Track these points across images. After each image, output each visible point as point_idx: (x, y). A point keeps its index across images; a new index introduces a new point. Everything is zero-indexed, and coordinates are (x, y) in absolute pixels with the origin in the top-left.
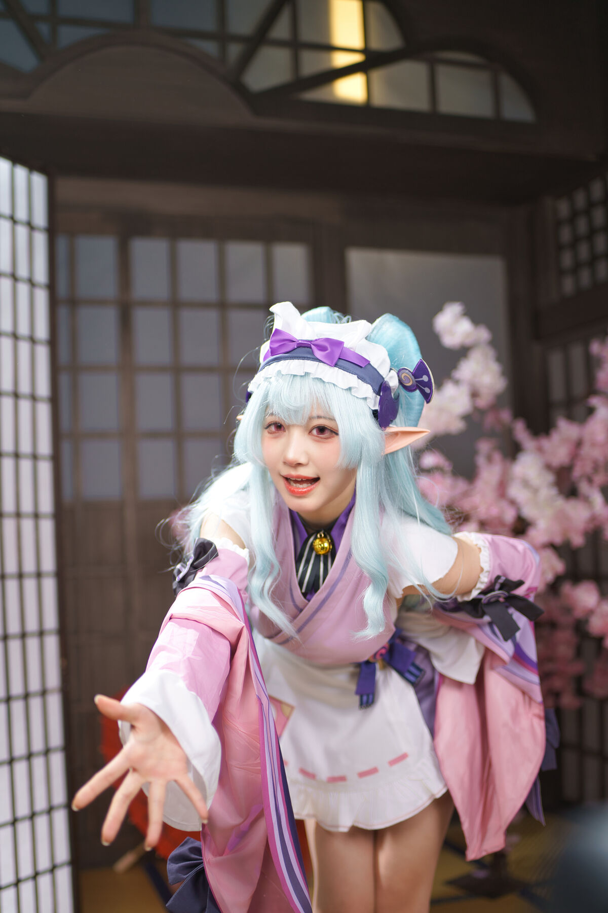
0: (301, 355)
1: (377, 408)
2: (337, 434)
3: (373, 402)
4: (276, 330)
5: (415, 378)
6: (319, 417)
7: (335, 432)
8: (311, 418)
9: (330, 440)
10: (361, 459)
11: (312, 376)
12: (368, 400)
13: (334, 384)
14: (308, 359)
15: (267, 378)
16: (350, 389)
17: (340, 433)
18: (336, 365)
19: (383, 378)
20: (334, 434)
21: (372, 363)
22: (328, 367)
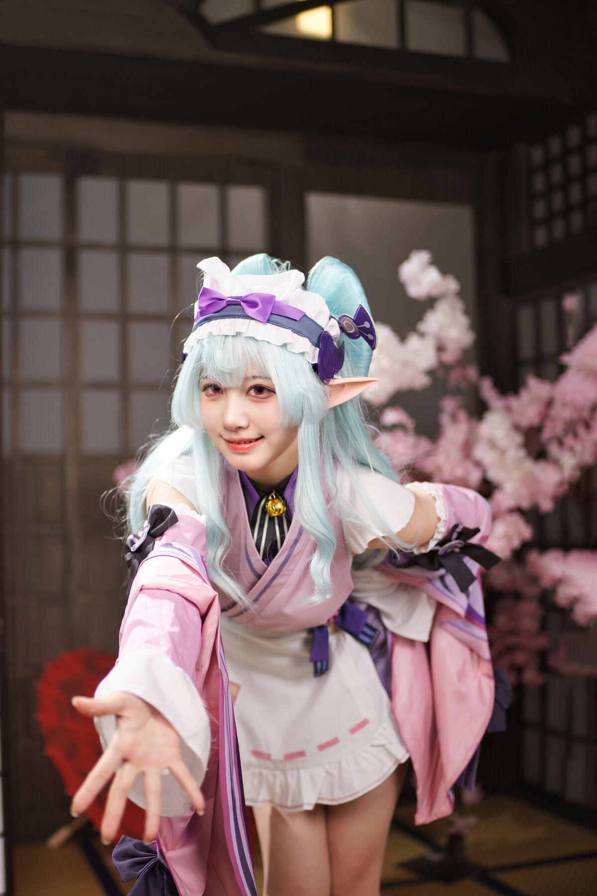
0: (230, 314)
1: (317, 361)
2: (274, 392)
3: (313, 354)
4: (204, 289)
5: (357, 325)
6: (255, 377)
7: (272, 391)
8: (246, 379)
9: (269, 399)
10: (303, 417)
11: (243, 335)
12: (306, 355)
13: (268, 342)
14: (239, 317)
15: (199, 340)
16: (285, 346)
17: (277, 390)
18: (268, 321)
19: (322, 329)
20: (272, 393)
21: (308, 315)
22: (260, 324)
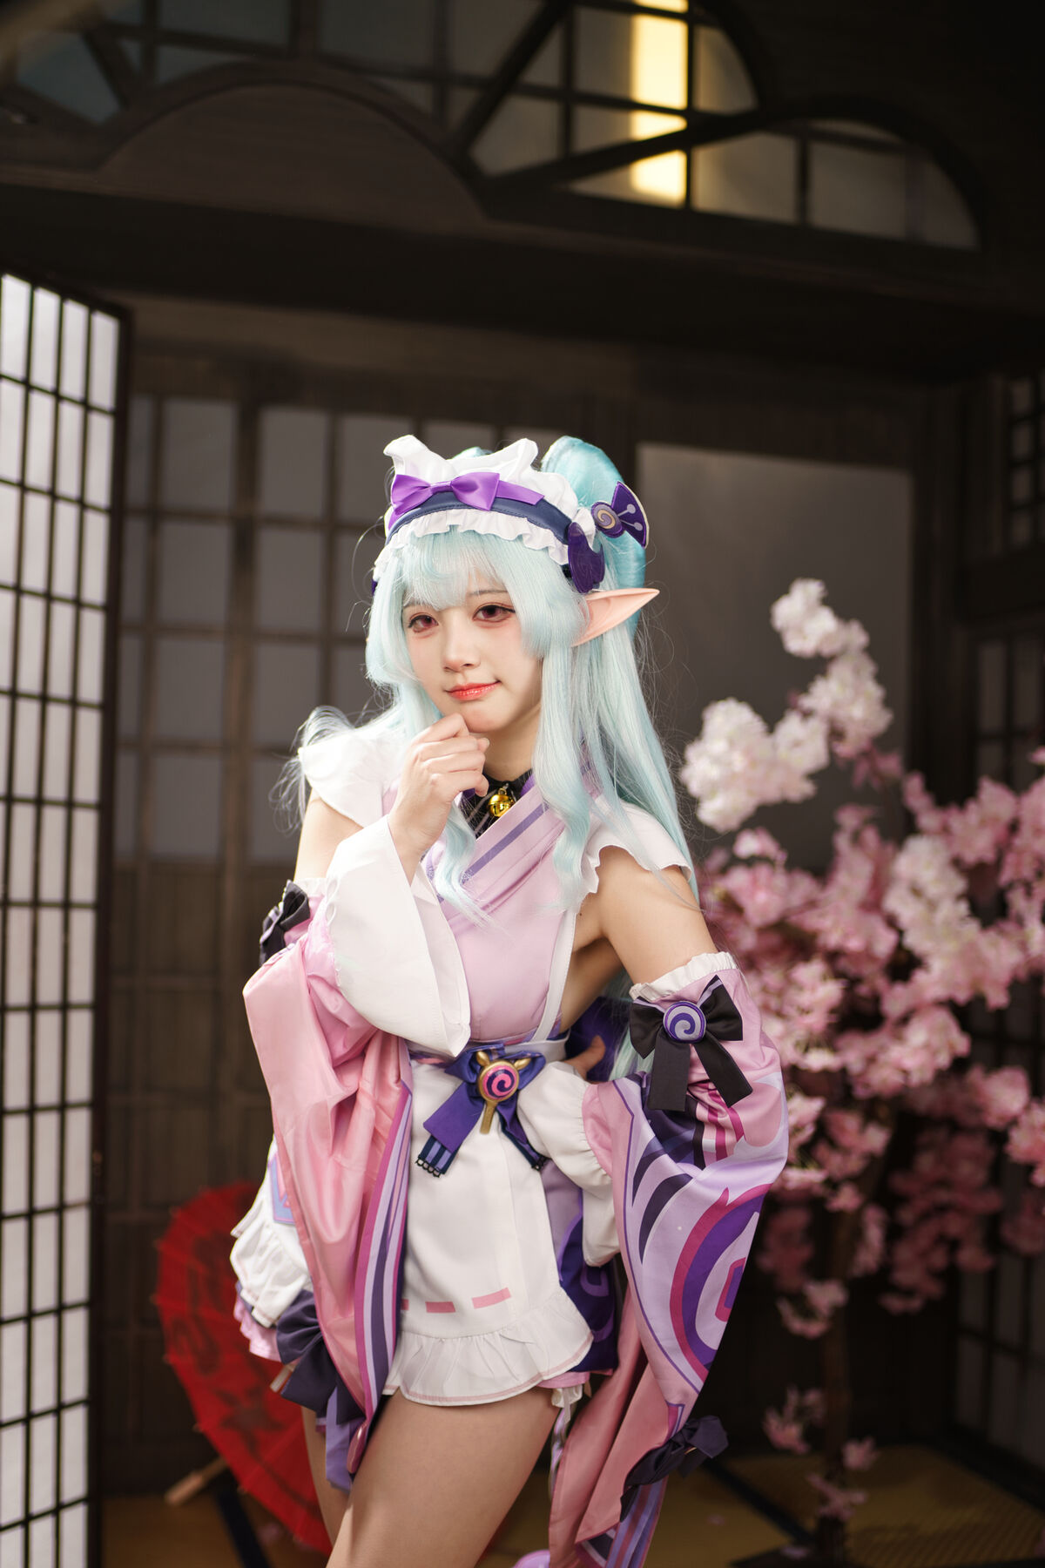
0: (440, 505)
1: (566, 561)
2: (514, 613)
3: (560, 554)
4: (398, 476)
5: (617, 513)
6: (482, 592)
7: (510, 612)
8: (470, 595)
9: (504, 622)
11: (460, 530)
12: (551, 553)
13: (494, 536)
14: (451, 507)
15: (397, 552)
16: (520, 537)
17: (518, 610)
18: (492, 509)
19: (569, 521)
20: (511, 614)
21: (547, 499)
22: (483, 513)
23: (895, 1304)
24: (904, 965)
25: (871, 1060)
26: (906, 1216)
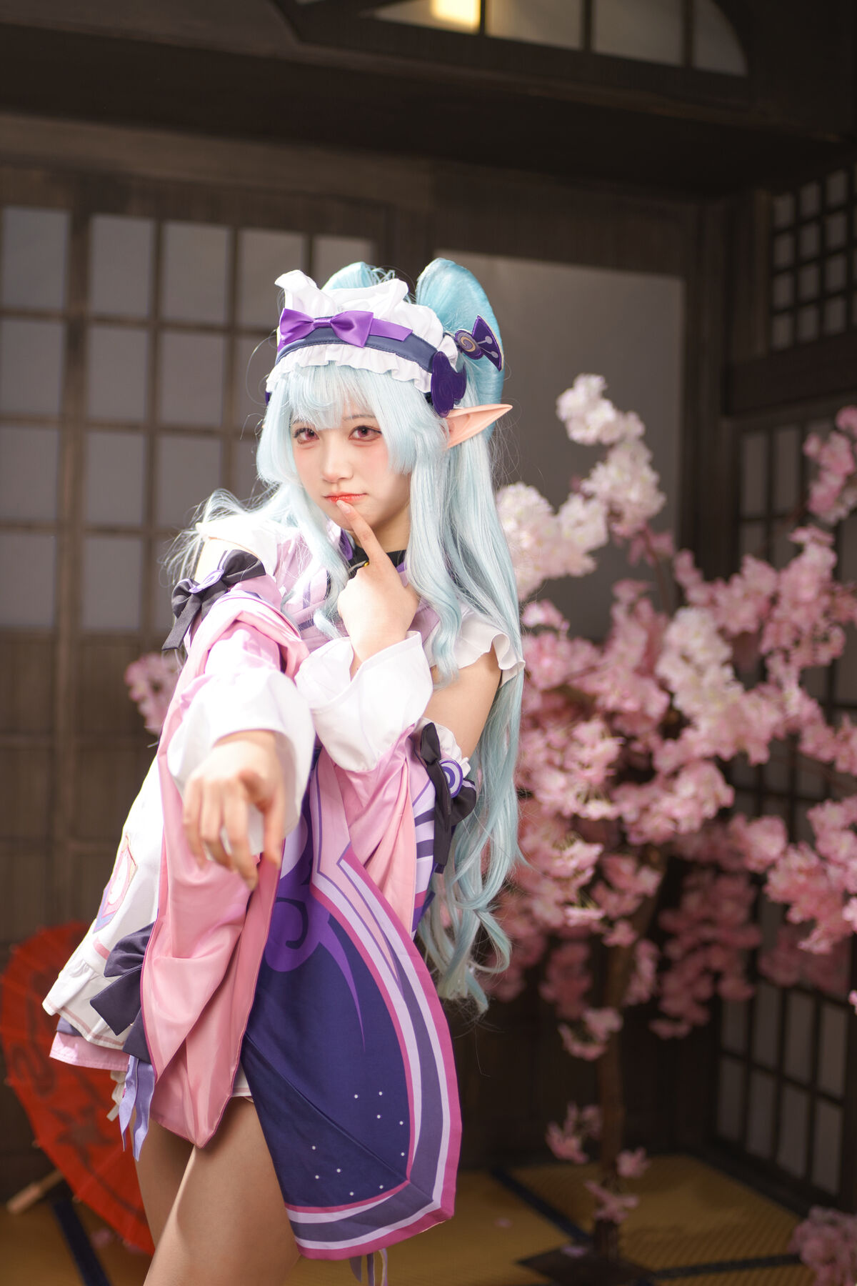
0: (320, 339)
1: (429, 390)
2: (380, 432)
3: (424, 381)
4: (288, 312)
5: (478, 341)
6: (355, 417)
7: (378, 432)
8: (345, 419)
9: (374, 442)
10: (416, 459)
11: (337, 364)
12: (416, 382)
13: (368, 370)
14: (330, 342)
15: (285, 374)
16: (389, 372)
17: (383, 430)
18: (366, 345)
19: (435, 349)
20: (378, 434)
21: (415, 333)
22: (357, 349)
23: (663, 1029)
24: (674, 725)
25: (645, 810)
26: (674, 950)
